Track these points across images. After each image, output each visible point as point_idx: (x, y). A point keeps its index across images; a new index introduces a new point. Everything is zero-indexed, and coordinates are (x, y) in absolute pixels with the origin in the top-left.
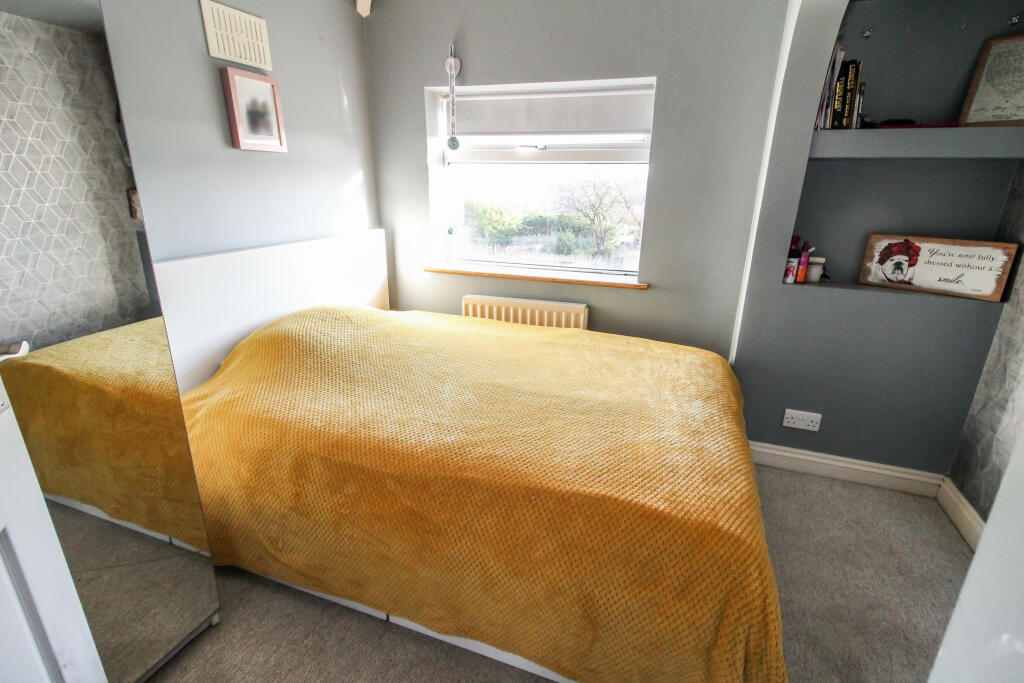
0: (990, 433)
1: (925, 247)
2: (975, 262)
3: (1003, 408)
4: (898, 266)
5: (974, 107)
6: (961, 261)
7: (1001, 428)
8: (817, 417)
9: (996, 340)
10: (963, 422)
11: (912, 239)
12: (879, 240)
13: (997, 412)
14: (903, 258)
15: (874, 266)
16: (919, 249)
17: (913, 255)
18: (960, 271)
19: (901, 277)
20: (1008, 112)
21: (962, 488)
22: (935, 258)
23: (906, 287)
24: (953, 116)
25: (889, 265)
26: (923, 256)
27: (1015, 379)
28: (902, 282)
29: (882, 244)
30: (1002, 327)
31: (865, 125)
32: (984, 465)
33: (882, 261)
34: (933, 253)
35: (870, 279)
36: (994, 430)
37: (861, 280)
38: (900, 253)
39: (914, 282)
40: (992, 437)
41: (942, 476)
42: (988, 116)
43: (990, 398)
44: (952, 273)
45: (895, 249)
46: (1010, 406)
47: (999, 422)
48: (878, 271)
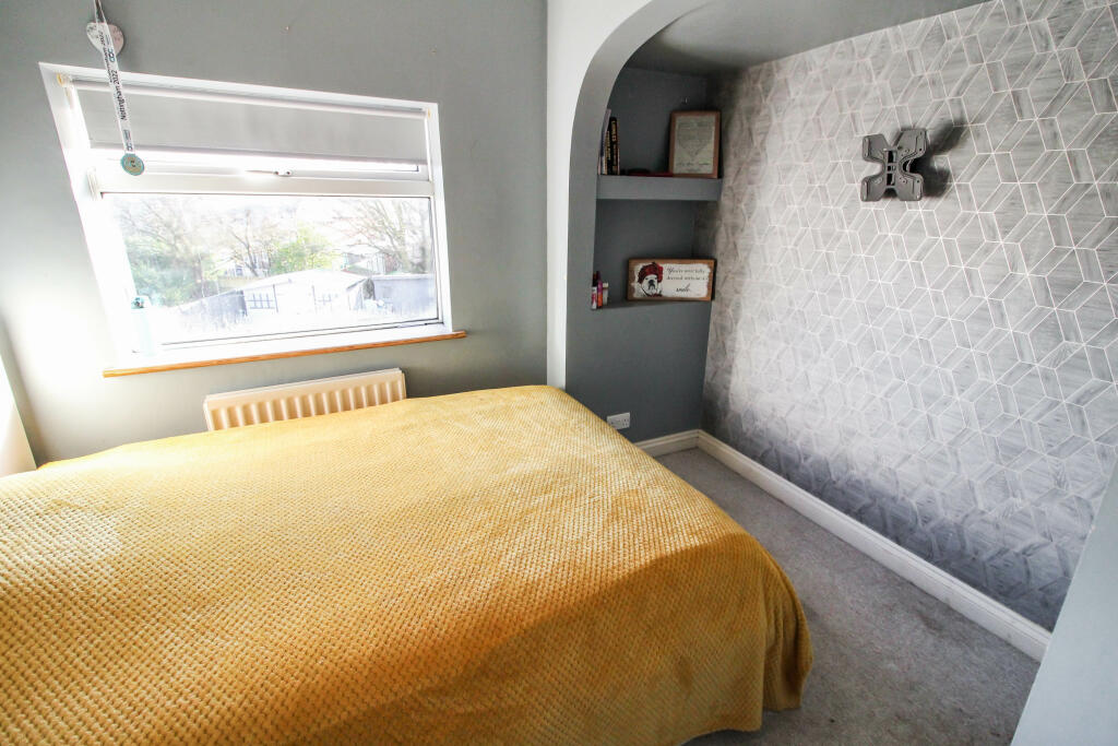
0: (725, 391)
1: (666, 266)
2: (694, 275)
3: (730, 373)
4: (651, 283)
5: (675, 162)
6: (687, 275)
7: (732, 386)
8: (628, 414)
9: (711, 327)
10: (702, 387)
11: (656, 262)
12: (636, 264)
13: (726, 376)
14: (652, 277)
15: (636, 285)
16: (662, 268)
17: (658, 272)
18: (687, 282)
19: (654, 292)
20: (696, 167)
21: (713, 433)
22: (673, 275)
23: (657, 299)
24: (664, 168)
25: (646, 282)
26: (665, 274)
27: (733, 351)
28: (656, 295)
29: (639, 267)
30: (714, 317)
31: (623, 173)
32: (725, 415)
33: (641, 281)
34: (671, 271)
35: (635, 295)
36: (727, 388)
37: (629, 297)
38: (651, 273)
39: (663, 294)
40: (727, 394)
41: (696, 431)
42: (684, 170)
43: (717, 367)
44: (682, 285)
45: (647, 270)
46: (734, 370)
47: (729, 382)
48: (640, 289)
